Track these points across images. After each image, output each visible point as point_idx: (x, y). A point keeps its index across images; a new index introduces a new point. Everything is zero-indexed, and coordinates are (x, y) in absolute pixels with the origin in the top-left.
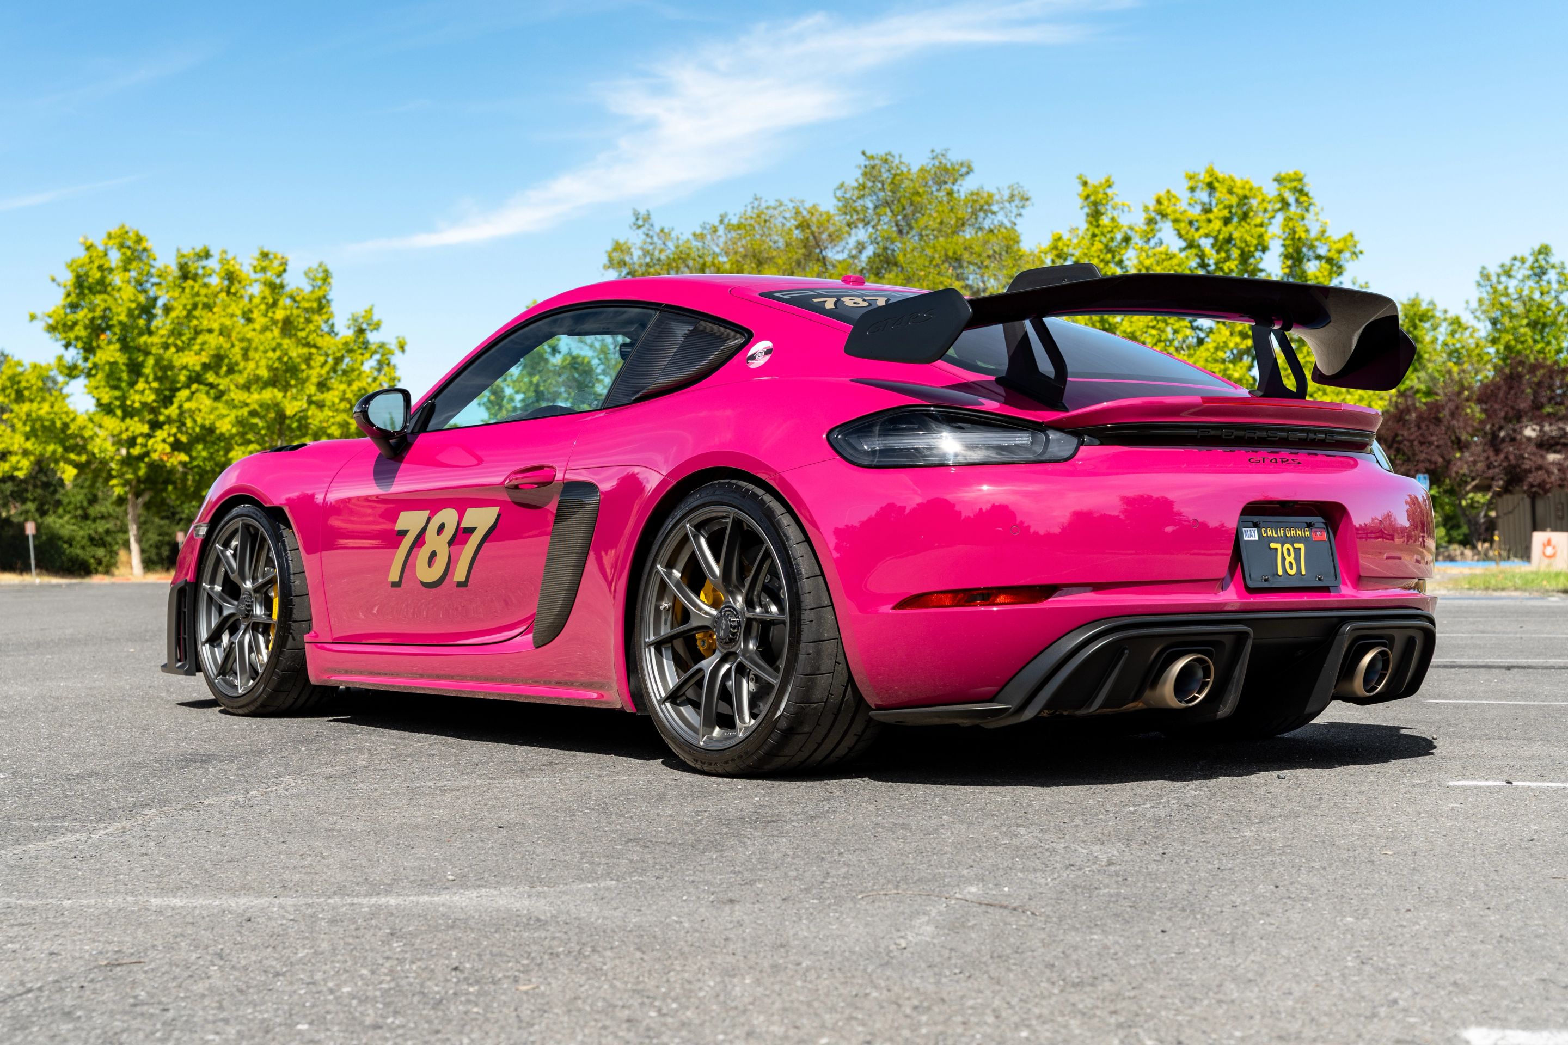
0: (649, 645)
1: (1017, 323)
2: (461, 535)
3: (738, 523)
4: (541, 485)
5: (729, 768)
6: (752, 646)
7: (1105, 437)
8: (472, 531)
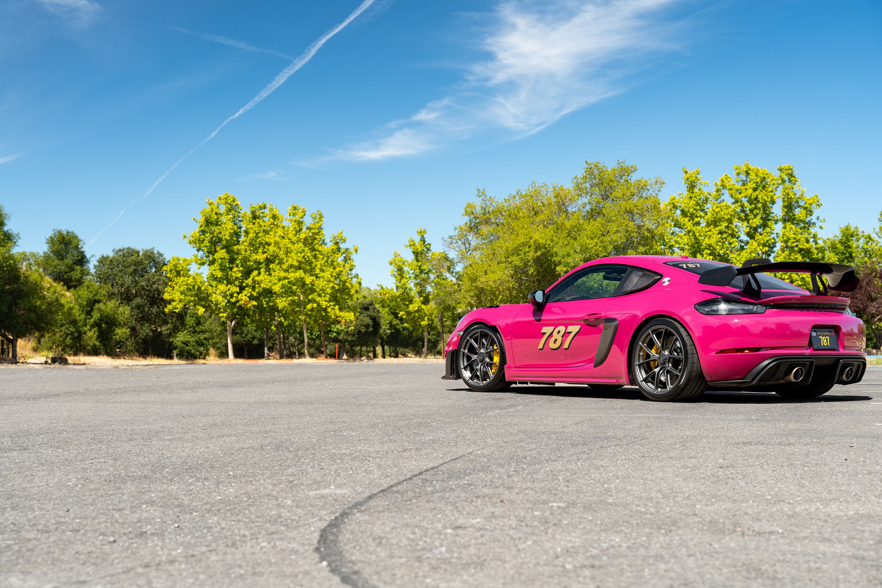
0: (637, 365)
1: (746, 275)
2: (566, 334)
3: (666, 330)
4: (596, 319)
5: (664, 399)
6: (670, 365)
7: (773, 307)
8: (571, 332)
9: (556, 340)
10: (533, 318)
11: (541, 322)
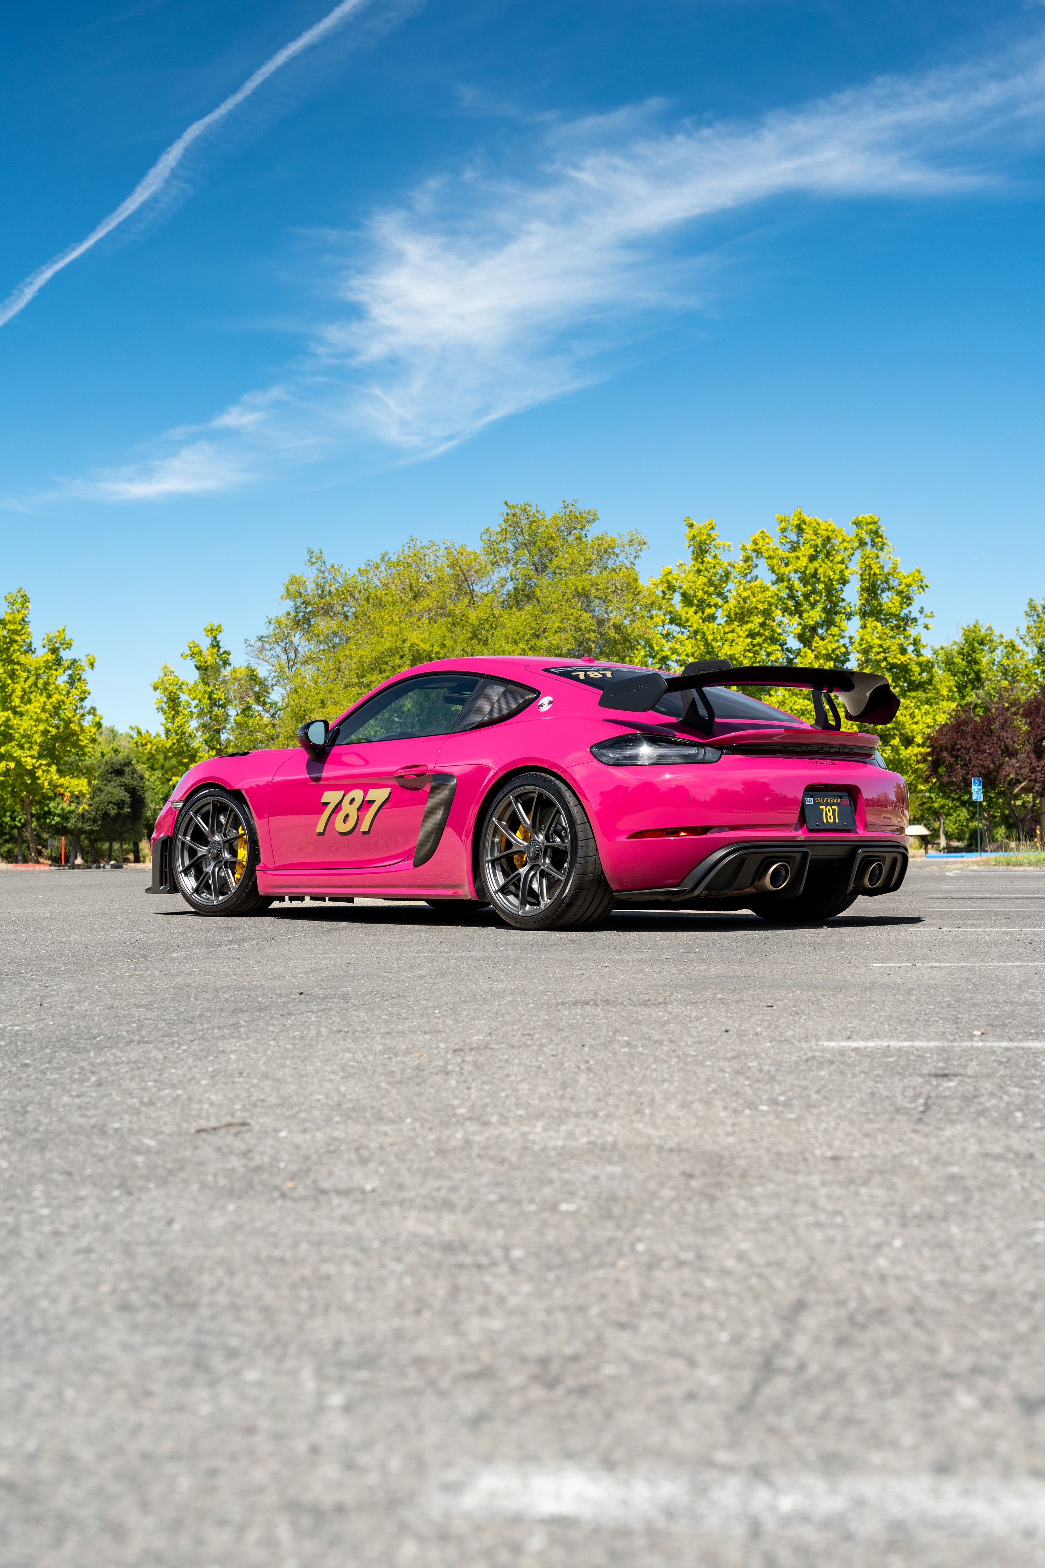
0: (488, 862)
1: (688, 691)
2: (366, 805)
3: (540, 795)
4: (418, 775)
5: (536, 926)
6: (547, 861)
7: (734, 751)
8: (373, 802)
9: (347, 816)
10: (307, 776)
11: (322, 783)
